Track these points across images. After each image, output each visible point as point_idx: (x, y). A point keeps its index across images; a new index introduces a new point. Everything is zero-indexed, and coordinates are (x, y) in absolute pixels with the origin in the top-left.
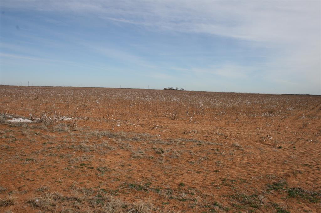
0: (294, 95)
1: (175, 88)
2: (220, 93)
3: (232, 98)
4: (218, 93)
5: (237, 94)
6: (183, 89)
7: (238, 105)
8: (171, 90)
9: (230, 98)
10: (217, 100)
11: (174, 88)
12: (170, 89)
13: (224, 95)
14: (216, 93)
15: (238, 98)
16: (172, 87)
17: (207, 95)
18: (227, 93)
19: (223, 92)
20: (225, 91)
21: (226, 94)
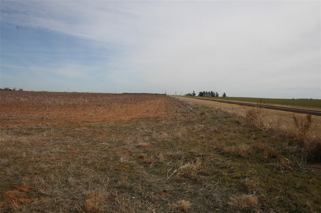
0: (133, 94)
1: (12, 89)
2: (62, 93)
3: (73, 98)
4: (60, 93)
5: (79, 93)
6: (21, 90)
7: (78, 102)
8: (8, 90)
9: (72, 98)
10: (60, 99)
11: (10, 89)
12: (6, 90)
13: (67, 95)
14: (58, 93)
15: (79, 97)
16: (8, 87)
17: (50, 95)
18: (70, 93)
19: (65, 92)
20: (67, 91)
21: (68, 94)
